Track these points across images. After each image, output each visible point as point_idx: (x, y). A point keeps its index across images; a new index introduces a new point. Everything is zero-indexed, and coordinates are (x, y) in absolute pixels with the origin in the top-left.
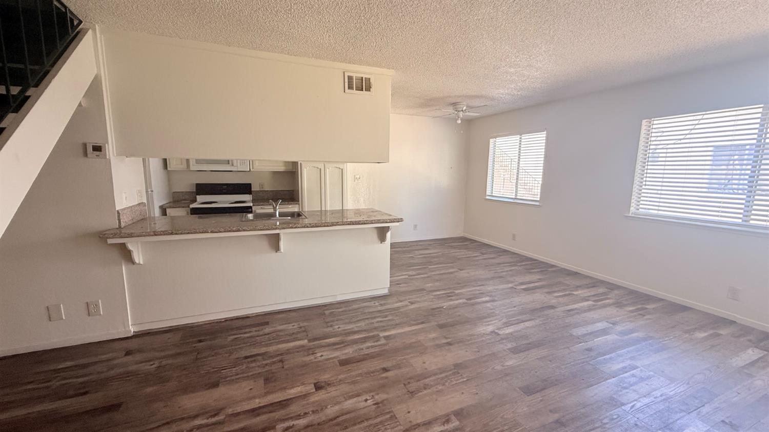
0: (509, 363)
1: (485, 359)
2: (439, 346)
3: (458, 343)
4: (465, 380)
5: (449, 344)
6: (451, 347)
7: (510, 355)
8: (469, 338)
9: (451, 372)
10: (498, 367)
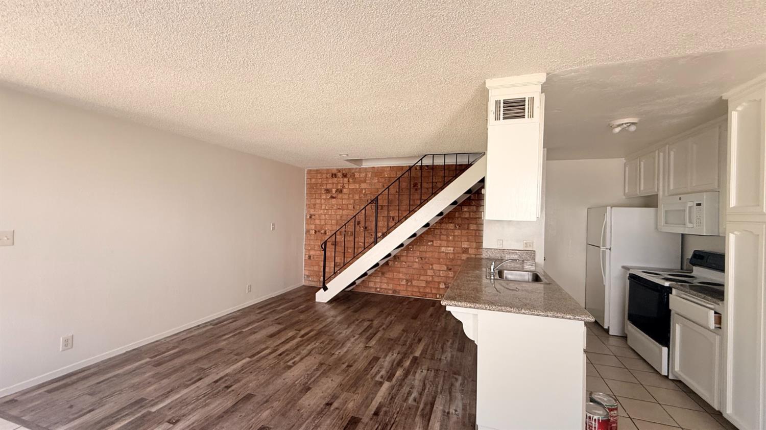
0: (266, 414)
1: (289, 406)
2: (335, 397)
3: (322, 410)
4: (296, 382)
5: (329, 404)
6: (324, 402)
7: (267, 423)
8: (316, 422)
9: (309, 383)
10: (276, 404)
